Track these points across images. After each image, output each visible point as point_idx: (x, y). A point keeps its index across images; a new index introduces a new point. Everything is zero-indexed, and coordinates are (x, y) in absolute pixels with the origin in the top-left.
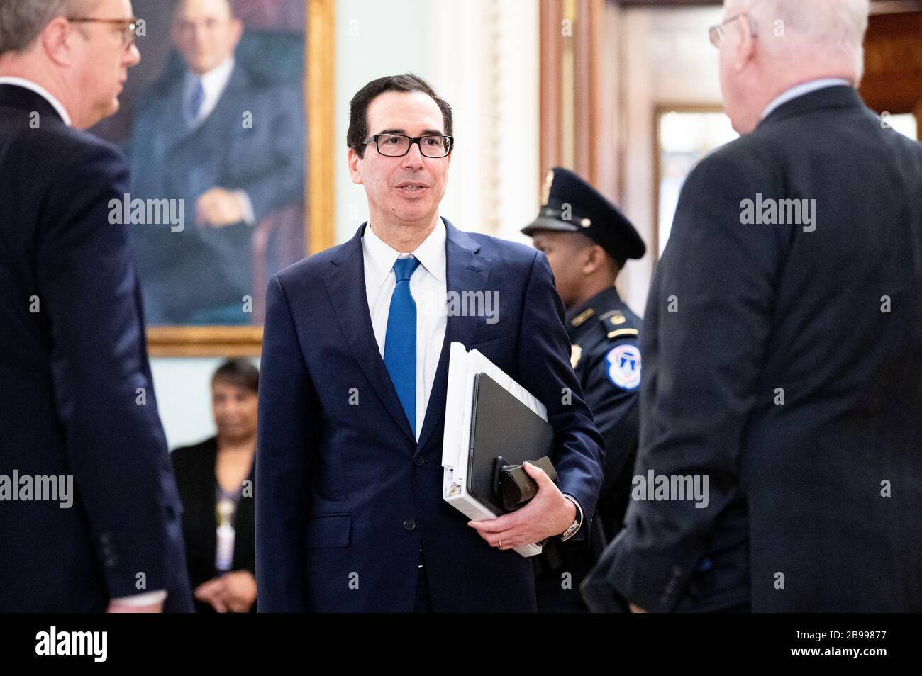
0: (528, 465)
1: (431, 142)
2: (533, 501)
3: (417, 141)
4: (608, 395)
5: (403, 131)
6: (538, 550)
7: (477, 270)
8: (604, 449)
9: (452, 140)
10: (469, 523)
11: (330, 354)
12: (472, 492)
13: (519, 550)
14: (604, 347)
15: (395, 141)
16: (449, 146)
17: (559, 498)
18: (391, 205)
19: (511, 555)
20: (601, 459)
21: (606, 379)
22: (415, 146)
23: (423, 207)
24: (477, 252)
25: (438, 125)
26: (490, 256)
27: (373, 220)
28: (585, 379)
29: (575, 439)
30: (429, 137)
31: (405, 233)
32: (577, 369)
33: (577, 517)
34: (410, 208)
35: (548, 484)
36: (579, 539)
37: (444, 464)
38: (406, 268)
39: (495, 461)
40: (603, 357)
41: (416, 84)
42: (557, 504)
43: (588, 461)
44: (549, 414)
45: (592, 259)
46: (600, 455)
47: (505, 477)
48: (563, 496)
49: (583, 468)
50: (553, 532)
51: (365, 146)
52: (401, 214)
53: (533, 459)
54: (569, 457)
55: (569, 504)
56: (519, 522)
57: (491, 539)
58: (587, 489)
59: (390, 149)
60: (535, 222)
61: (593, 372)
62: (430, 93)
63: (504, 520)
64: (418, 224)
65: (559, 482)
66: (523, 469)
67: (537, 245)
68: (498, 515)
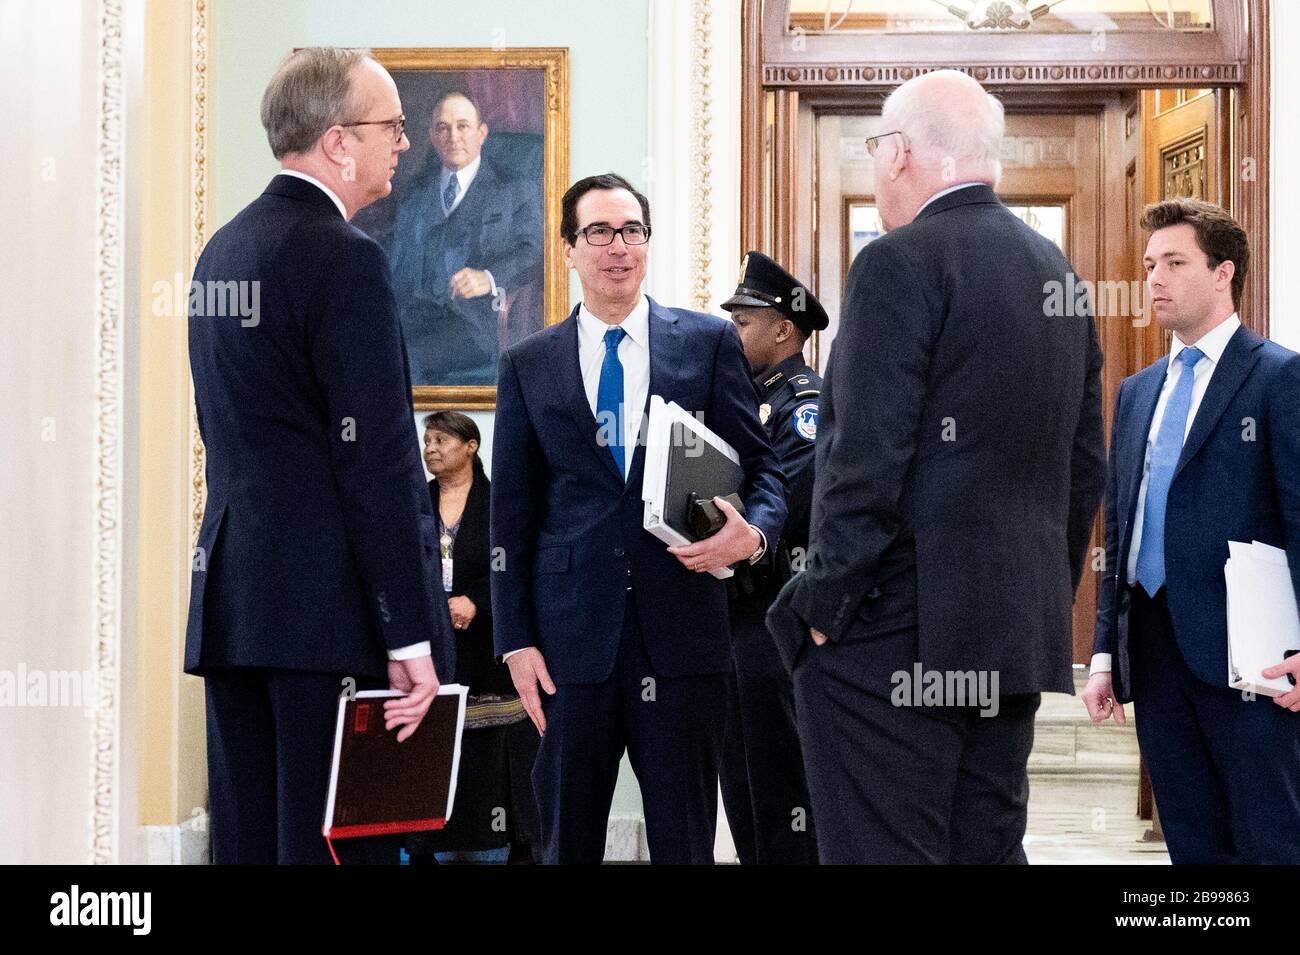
0: (718, 499)
1: (633, 231)
2: (723, 530)
3: (620, 231)
4: (795, 445)
5: (607, 223)
6: (730, 573)
7: (675, 338)
8: (789, 489)
9: (649, 229)
10: (668, 549)
11: (549, 412)
12: (668, 522)
13: (713, 572)
14: (791, 405)
15: (601, 232)
16: (648, 233)
17: (745, 528)
18: (600, 286)
19: (707, 577)
20: (786, 496)
21: (794, 432)
22: (619, 235)
23: (628, 286)
24: (676, 323)
25: (638, 216)
26: (687, 326)
27: (586, 299)
28: (776, 430)
29: (762, 479)
30: (630, 227)
31: (613, 309)
32: (768, 423)
33: (762, 544)
34: (617, 287)
35: (735, 515)
36: (764, 563)
37: (643, 498)
38: (615, 337)
39: (690, 497)
40: (791, 412)
41: (618, 182)
42: (745, 533)
43: (772, 497)
44: (741, 460)
45: (783, 331)
46: (785, 492)
47: (698, 510)
48: (749, 526)
49: (767, 503)
50: (742, 556)
51: (576, 237)
52: (608, 292)
53: (723, 495)
54: (756, 495)
55: (755, 532)
56: (710, 548)
57: (687, 562)
58: (771, 521)
59: (597, 239)
60: (733, 299)
61: (783, 426)
62: (630, 188)
63: (697, 546)
64: (623, 302)
65: (746, 515)
66: (713, 503)
67: (736, 318)
68: (692, 542)
